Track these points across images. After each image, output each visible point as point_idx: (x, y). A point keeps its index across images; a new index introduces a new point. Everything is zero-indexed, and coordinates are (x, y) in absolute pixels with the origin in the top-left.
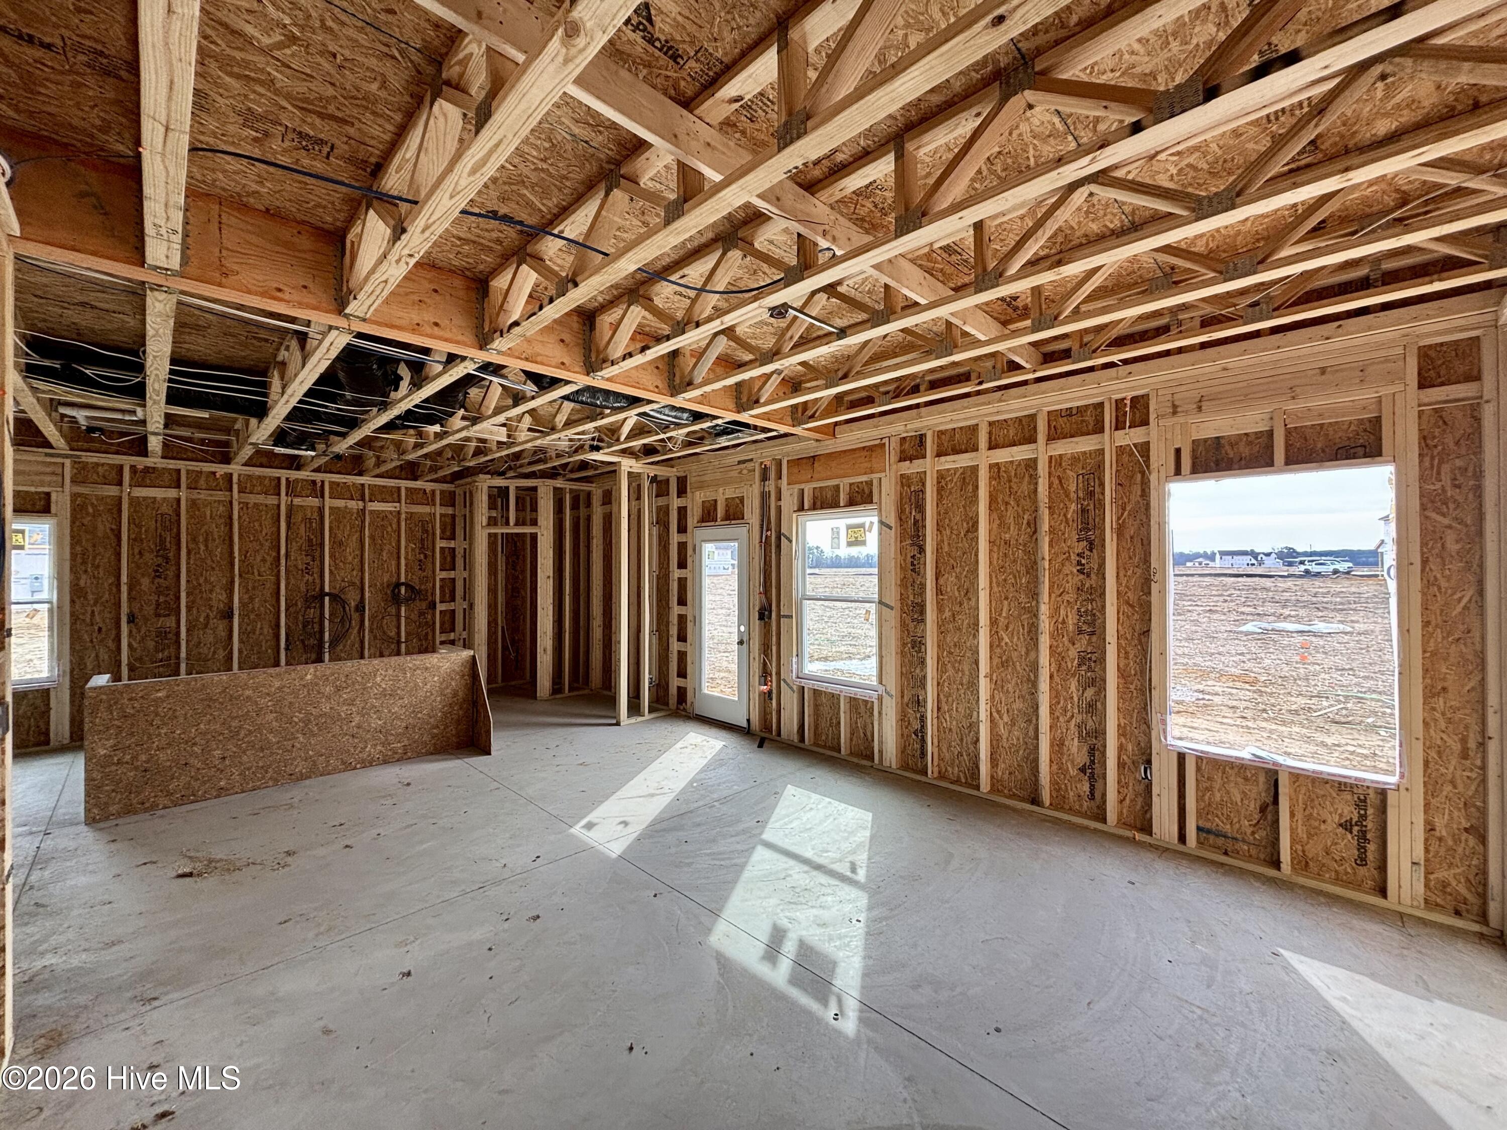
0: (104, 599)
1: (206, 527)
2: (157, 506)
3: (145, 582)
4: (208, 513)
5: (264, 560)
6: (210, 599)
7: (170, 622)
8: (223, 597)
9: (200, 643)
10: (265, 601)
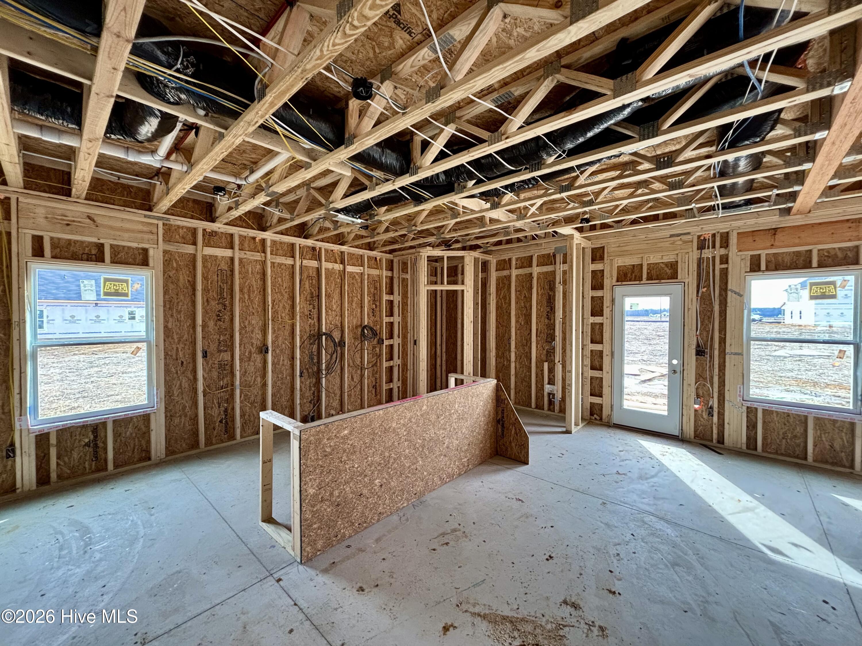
0: (184, 338)
1: (248, 281)
2: (218, 263)
3: (211, 324)
4: (250, 270)
5: (284, 307)
6: (251, 338)
7: (226, 356)
8: (260, 336)
9: (246, 372)
10: (285, 339)
